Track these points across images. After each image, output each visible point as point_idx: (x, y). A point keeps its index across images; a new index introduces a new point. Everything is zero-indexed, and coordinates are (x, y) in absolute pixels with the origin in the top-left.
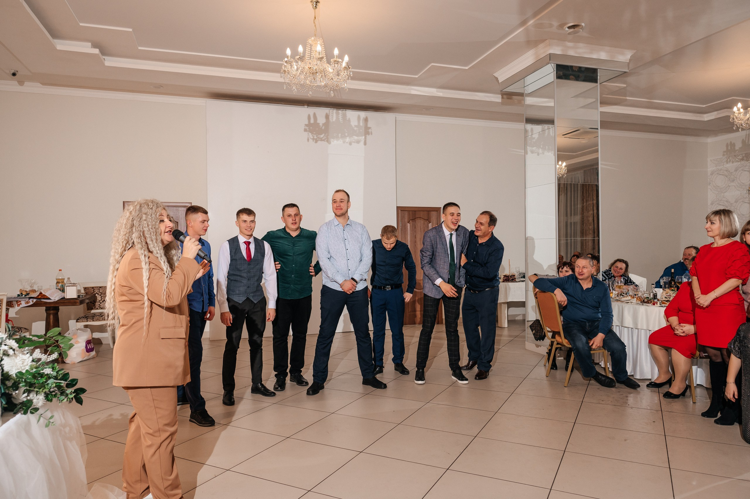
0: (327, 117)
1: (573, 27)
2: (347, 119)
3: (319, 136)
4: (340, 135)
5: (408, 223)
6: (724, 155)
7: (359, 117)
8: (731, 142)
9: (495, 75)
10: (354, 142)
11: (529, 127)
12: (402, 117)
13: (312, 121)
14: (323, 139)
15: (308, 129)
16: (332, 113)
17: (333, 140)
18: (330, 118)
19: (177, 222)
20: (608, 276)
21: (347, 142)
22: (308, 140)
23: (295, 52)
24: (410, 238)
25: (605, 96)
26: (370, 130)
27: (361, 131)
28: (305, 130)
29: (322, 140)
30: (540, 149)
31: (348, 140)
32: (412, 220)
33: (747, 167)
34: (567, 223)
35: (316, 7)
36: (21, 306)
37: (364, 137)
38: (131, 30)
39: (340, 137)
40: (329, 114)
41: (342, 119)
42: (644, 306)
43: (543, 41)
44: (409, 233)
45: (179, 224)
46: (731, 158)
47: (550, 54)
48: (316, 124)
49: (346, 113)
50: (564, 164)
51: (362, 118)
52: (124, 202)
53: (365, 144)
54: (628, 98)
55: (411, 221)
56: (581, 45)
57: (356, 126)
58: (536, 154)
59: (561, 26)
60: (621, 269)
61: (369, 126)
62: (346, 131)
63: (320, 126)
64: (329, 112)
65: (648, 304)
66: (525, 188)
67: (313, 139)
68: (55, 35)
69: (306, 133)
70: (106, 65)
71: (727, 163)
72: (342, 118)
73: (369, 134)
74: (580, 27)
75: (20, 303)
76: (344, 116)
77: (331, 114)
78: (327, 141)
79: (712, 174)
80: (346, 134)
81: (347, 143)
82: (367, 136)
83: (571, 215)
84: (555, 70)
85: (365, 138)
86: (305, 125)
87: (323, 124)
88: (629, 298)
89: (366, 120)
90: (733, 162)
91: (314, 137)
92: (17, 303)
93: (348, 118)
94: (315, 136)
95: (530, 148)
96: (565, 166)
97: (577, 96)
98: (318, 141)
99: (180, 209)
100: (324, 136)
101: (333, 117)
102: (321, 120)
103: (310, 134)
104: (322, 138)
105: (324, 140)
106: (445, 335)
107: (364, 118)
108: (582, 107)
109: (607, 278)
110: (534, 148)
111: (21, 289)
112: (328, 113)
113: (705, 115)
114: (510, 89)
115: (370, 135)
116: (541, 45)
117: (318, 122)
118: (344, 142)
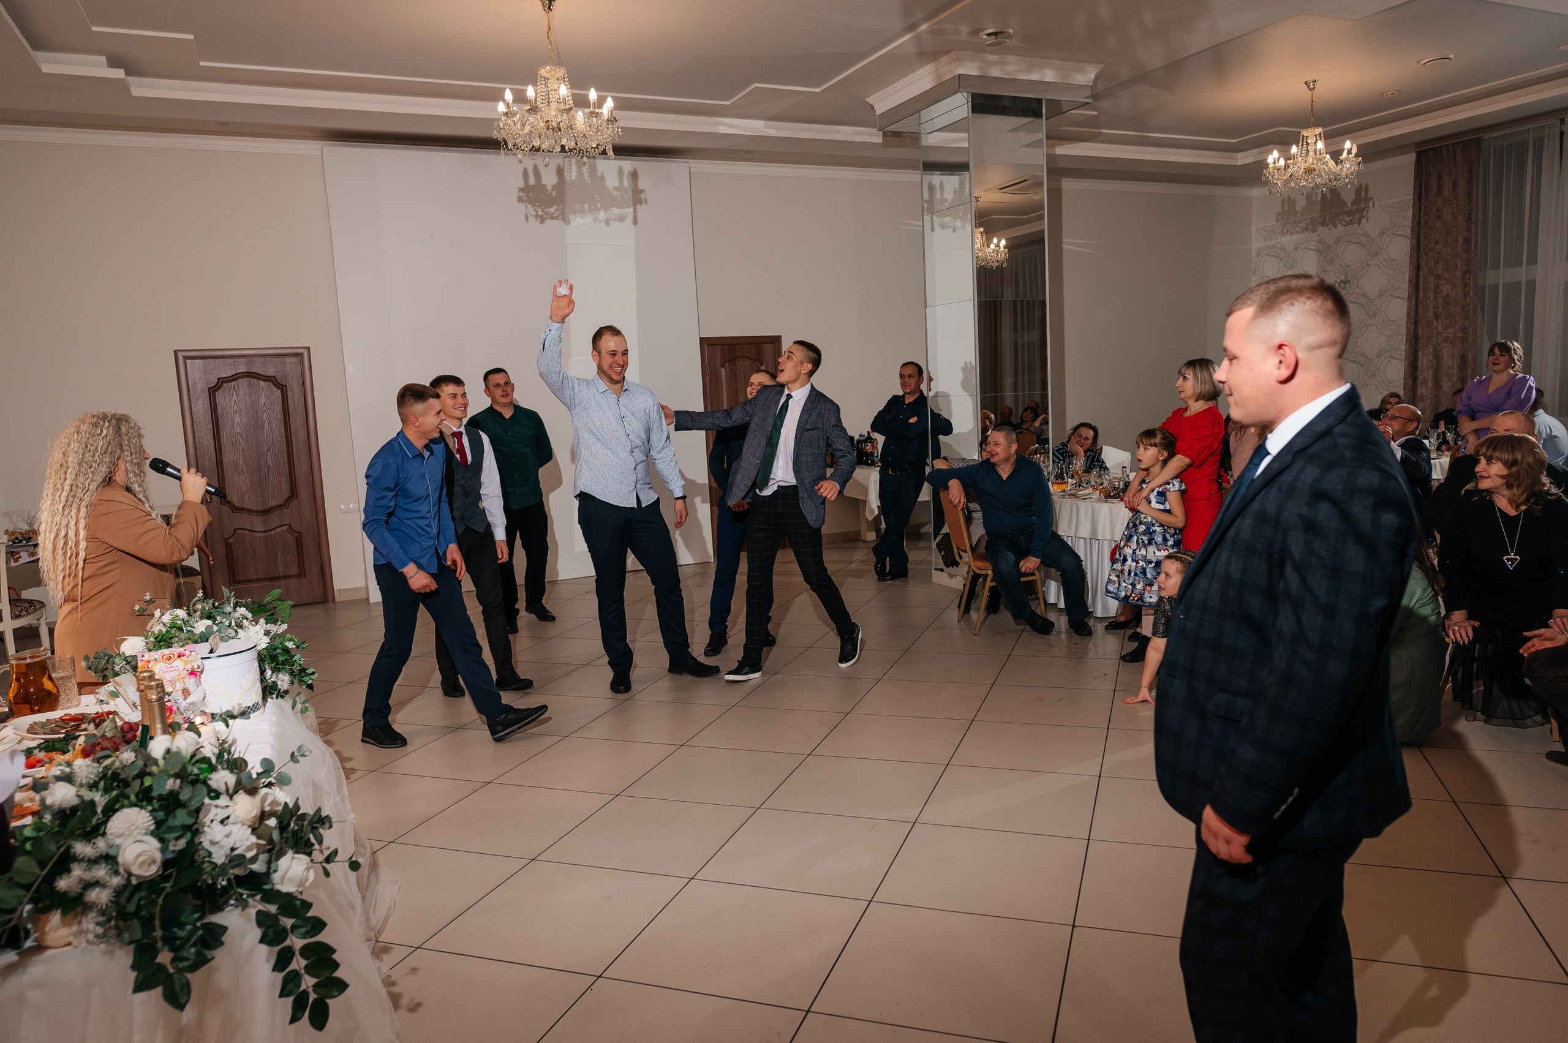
0: (560, 172)
1: (995, 34)
2: (599, 176)
3: (547, 210)
4: (586, 206)
5: (722, 367)
6: (1277, 220)
7: (620, 172)
8: (1289, 197)
9: (868, 100)
10: (614, 220)
11: (936, 178)
12: (699, 166)
13: (532, 181)
14: (555, 215)
15: (525, 198)
16: (568, 164)
17: (573, 216)
18: (566, 174)
19: (286, 386)
20: (1063, 456)
21: (600, 219)
22: (527, 218)
23: (520, 98)
24: (727, 394)
25: (1065, 128)
26: (643, 196)
27: (626, 197)
28: (520, 200)
29: (552, 218)
30: (958, 220)
31: (602, 215)
32: (729, 361)
33: (1313, 243)
34: (1016, 343)
35: (549, 8)
36: (21, 561)
37: (631, 210)
38: (191, 37)
39: (586, 210)
40: (564, 166)
41: (588, 176)
42: (1108, 504)
43: (947, 52)
44: (724, 387)
45: (288, 388)
46: (1288, 226)
47: (959, 76)
48: (539, 186)
49: (595, 163)
50: (1003, 242)
51: (626, 173)
52: (176, 352)
53: (635, 222)
54: (1104, 131)
55: (727, 364)
56: (1011, 58)
57: (615, 188)
58: (951, 230)
59: (976, 32)
60: (1086, 438)
61: (640, 187)
62: (599, 199)
63: (548, 190)
64: (564, 162)
65: (1114, 501)
66: (926, 307)
67: (537, 216)
68: (38, 43)
69: (522, 205)
70: (133, 95)
71: (1283, 235)
72: (588, 172)
73: (641, 204)
74: (1006, 35)
75: (18, 555)
76: (593, 169)
77: (566, 166)
78: (564, 219)
79: (1258, 255)
80: (599, 205)
81: (601, 221)
82: (638, 206)
83: (1023, 330)
84: (970, 100)
85: (635, 210)
86: (520, 189)
87: (553, 186)
88: (1090, 490)
89: (634, 175)
90: (1291, 234)
91: (537, 212)
92: (13, 556)
93: (599, 173)
94: (540, 210)
95: (939, 219)
96: (1005, 247)
97: (1014, 130)
98: (546, 219)
99: (288, 360)
100: (556, 210)
101: (570, 172)
102: (549, 179)
103: (530, 206)
104: (554, 213)
105: (556, 218)
106: (796, 568)
107: (630, 172)
108: (1027, 146)
109: (1062, 458)
110: (947, 219)
111: (7, 530)
112: (562, 164)
113: (1240, 155)
114: (895, 128)
115: (644, 205)
116: (944, 59)
117: (543, 182)
118: (595, 220)
